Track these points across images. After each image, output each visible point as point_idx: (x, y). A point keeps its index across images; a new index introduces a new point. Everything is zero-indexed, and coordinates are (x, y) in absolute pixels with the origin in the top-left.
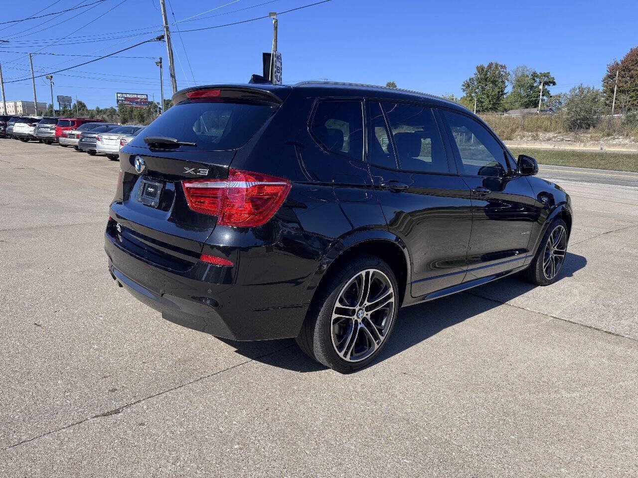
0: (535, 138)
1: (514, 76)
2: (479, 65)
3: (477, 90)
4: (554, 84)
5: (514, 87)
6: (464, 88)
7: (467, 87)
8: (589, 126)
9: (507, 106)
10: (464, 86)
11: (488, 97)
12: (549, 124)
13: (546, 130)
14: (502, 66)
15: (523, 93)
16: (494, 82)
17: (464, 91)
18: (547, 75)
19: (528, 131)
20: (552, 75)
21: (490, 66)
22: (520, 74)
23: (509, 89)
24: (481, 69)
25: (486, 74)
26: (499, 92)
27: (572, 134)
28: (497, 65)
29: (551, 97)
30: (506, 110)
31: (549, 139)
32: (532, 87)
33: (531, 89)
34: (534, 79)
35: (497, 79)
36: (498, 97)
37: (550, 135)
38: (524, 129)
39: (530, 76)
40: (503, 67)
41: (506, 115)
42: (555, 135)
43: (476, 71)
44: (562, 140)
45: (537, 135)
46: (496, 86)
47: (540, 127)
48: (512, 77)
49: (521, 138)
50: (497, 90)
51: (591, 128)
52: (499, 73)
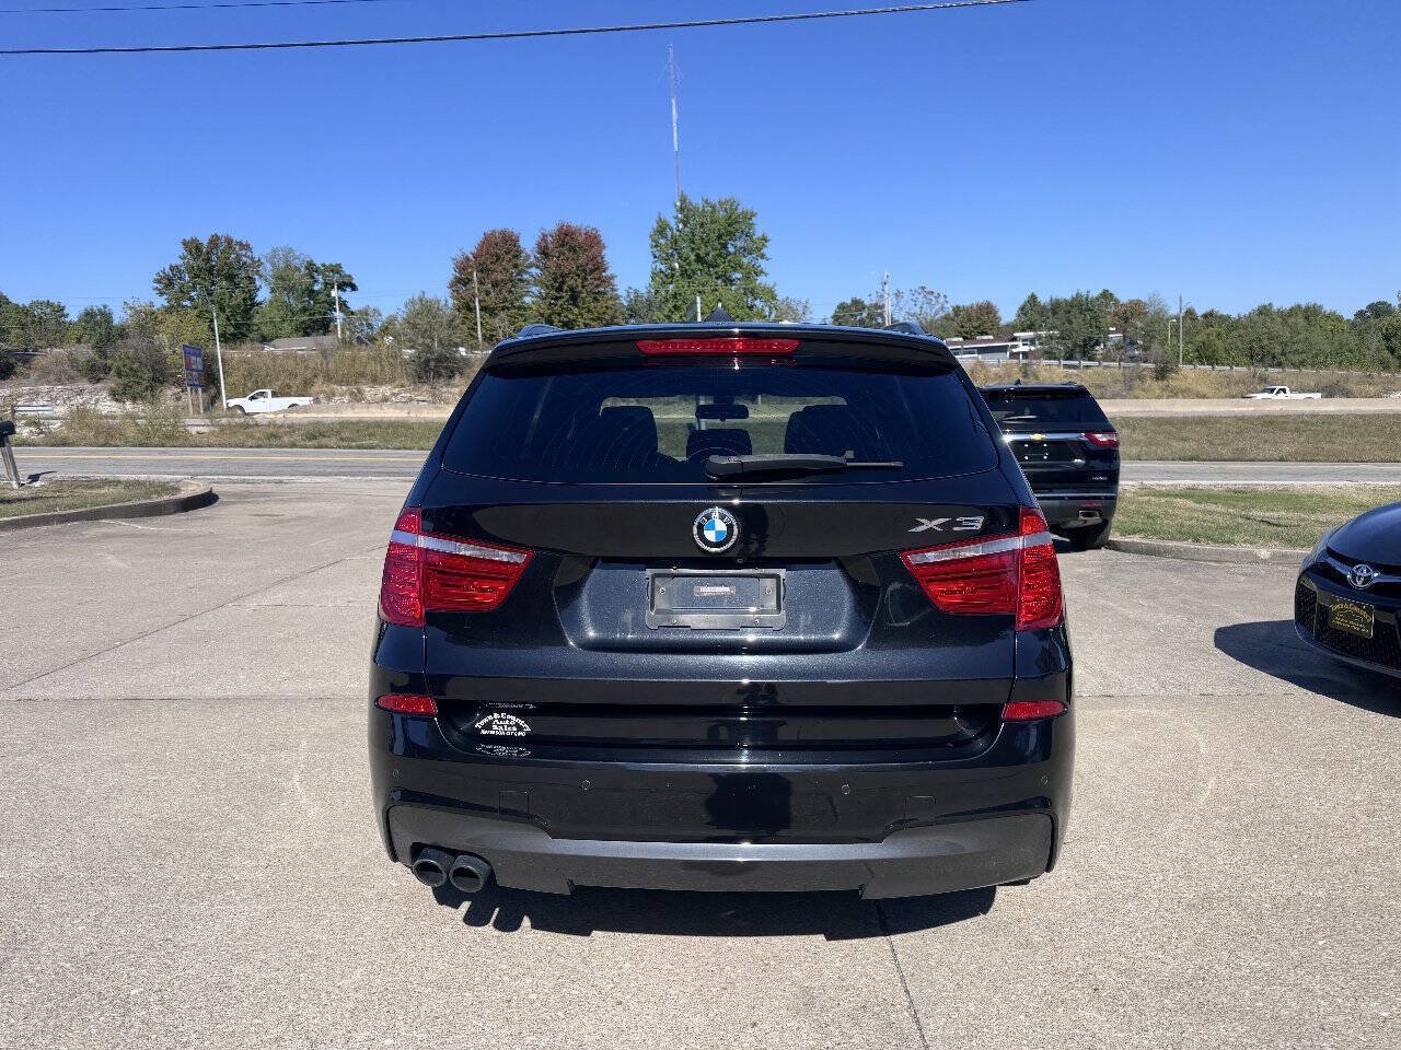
0: (357, 397)
1: (269, 267)
2: (188, 238)
3: (193, 294)
4: (354, 288)
5: (273, 291)
6: (160, 286)
7: (166, 286)
8: (452, 372)
9: (266, 330)
10: (159, 282)
11: (222, 309)
12: (379, 369)
13: (375, 381)
14: (241, 244)
15: (296, 305)
16: (230, 278)
17: (161, 294)
18: (336, 269)
19: (340, 383)
20: (347, 270)
21: (214, 241)
22: (282, 265)
23: (264, 295)
24: (193, 247)
25: (208, 260)
26: (244, 300)
27: (426, 387)
28: (229, 241)
29: (352, 313)
30: (264, 340)
31: (385, 400)
32: (311, 293)
33: (309, 296)
34: (313, 277)
35: (236, 272)
36: (246, 311)
37: (385, 390)
38: (329, 378)
39: (302, 269)
40: (246, 247)
41: (268, 349)
42: (396, 391)
43: (181, 251)
44: (411, 400)
45: (359, 391)
46: (237, 286)
47: (363, 375)
48: (267, 270)
49: (329, 398)
50: (239, 296)
51: (457, 377)
52: (238, 257)
